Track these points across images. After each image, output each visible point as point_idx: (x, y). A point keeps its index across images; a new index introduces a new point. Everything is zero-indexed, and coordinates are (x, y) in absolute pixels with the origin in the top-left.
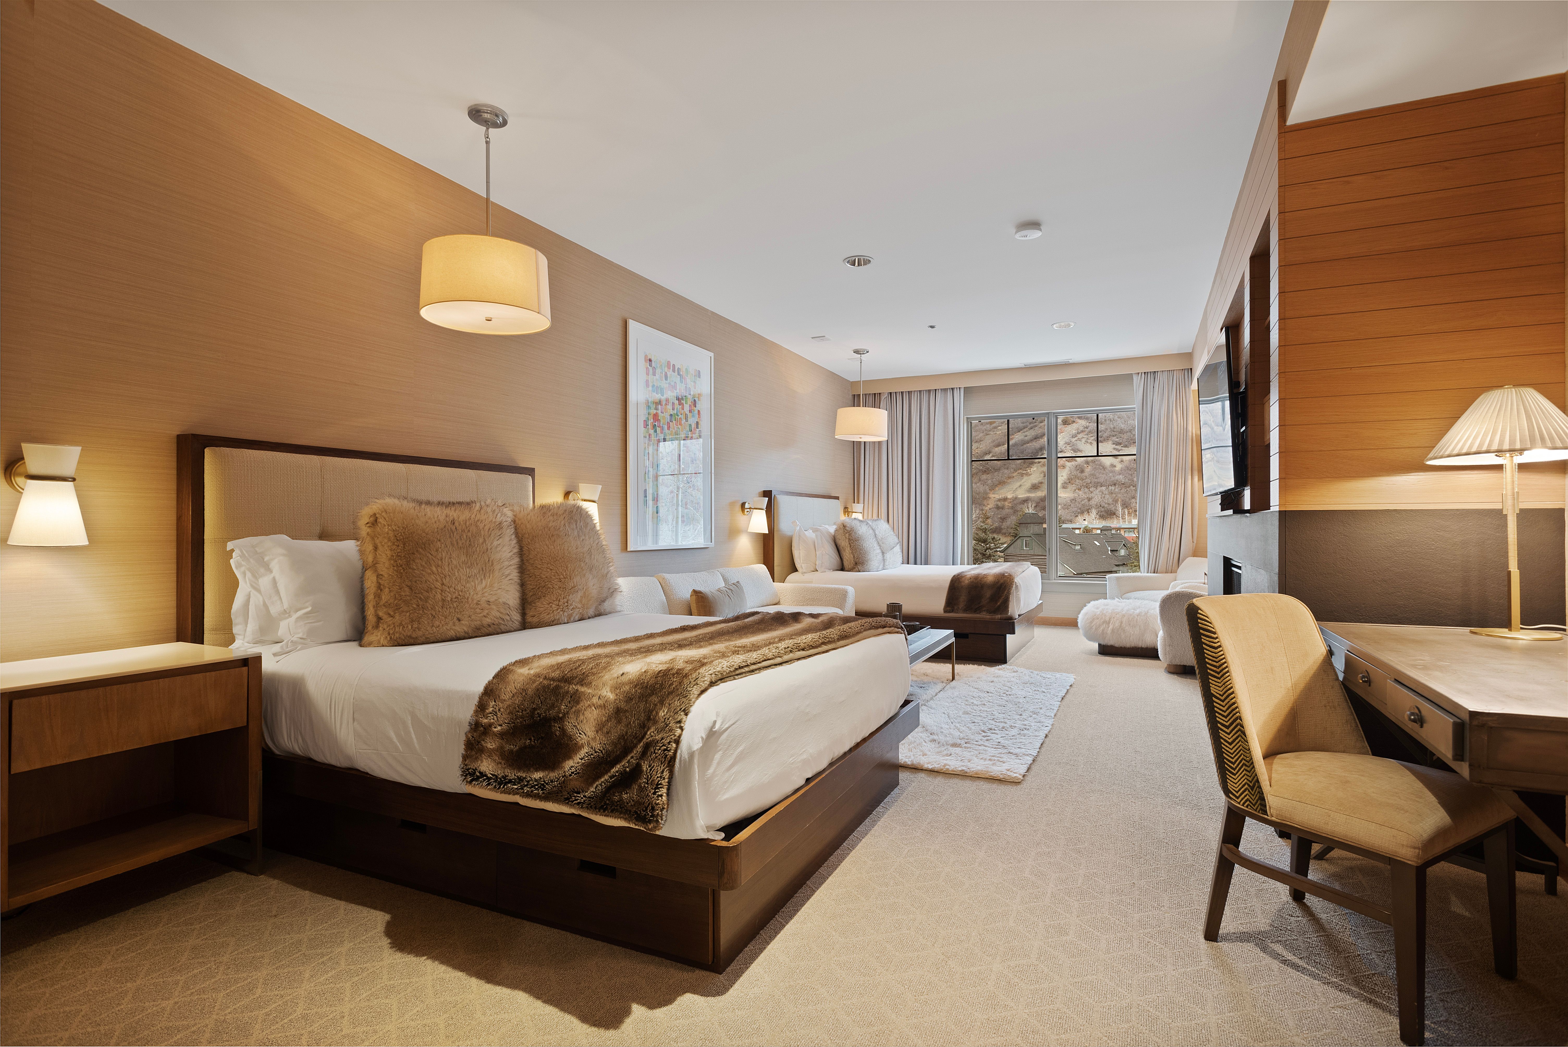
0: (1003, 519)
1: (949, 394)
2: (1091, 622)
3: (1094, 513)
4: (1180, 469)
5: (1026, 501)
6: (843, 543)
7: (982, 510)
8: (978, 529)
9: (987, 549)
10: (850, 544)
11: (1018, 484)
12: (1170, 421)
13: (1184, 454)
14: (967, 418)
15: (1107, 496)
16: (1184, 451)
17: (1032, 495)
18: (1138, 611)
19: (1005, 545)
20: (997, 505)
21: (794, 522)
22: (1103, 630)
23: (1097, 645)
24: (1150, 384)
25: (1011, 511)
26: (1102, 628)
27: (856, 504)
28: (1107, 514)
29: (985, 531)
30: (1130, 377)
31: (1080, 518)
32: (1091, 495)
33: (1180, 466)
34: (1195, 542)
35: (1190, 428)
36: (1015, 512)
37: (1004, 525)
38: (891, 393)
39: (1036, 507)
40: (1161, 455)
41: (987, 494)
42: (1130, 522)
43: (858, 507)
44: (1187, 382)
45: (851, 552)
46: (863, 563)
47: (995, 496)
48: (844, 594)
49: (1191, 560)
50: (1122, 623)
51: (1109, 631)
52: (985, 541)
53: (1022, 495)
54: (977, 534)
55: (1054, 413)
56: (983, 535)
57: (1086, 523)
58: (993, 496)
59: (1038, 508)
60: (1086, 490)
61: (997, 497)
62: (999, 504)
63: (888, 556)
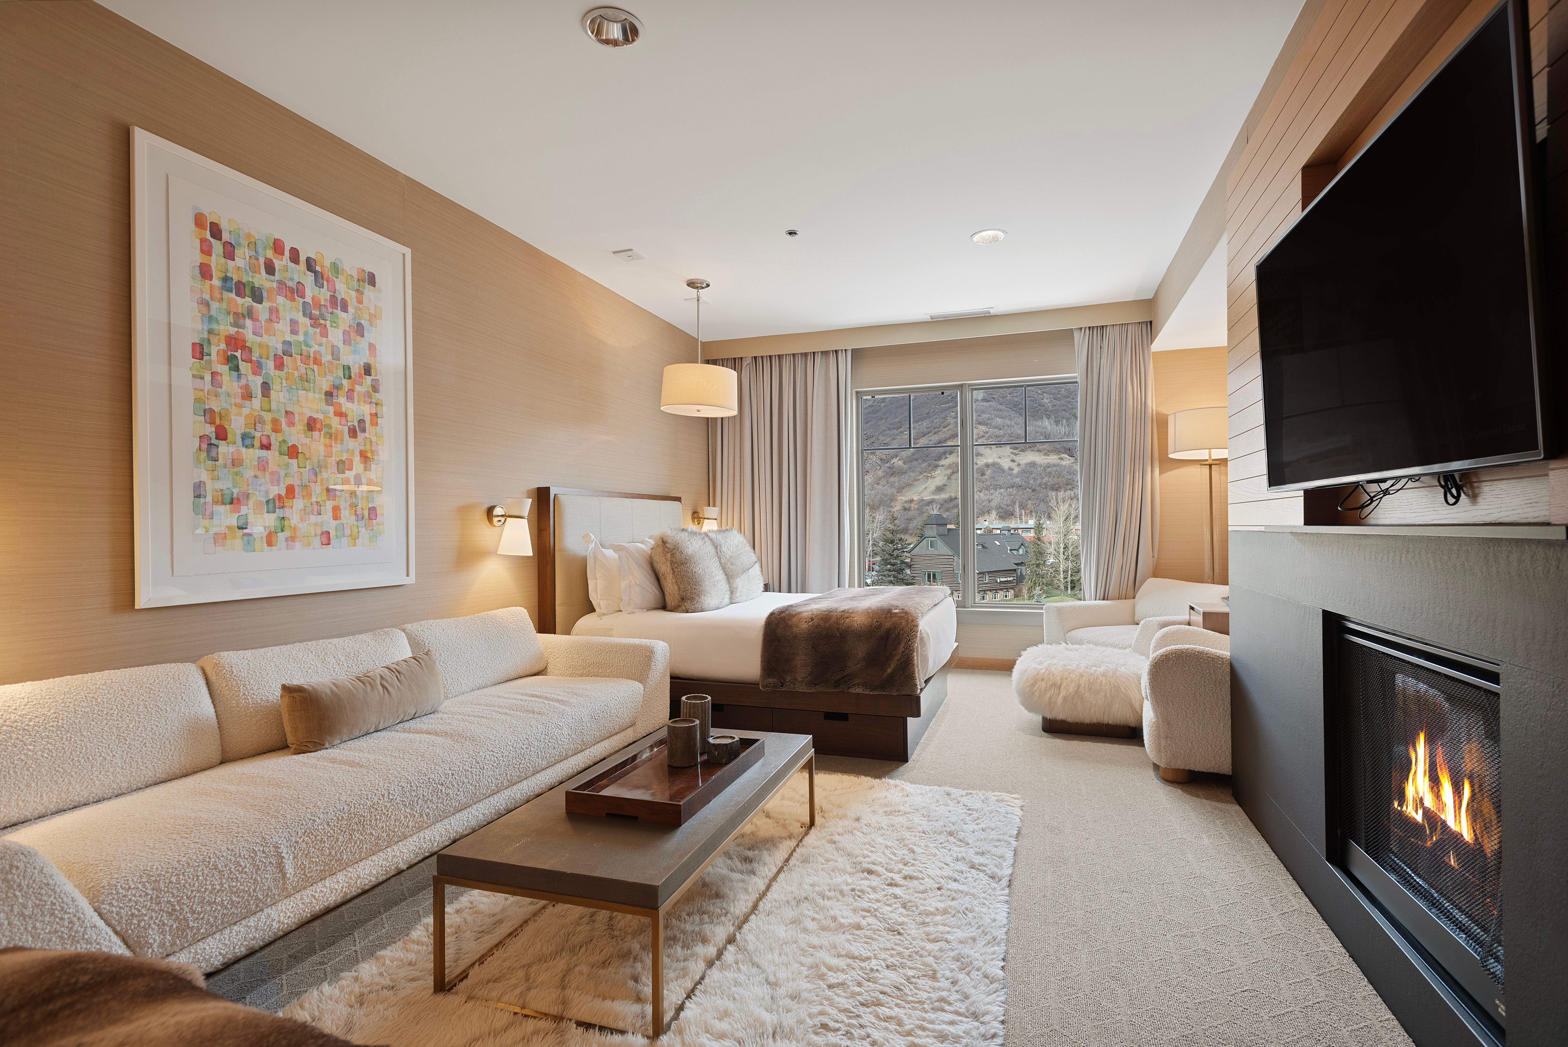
0: (910, 520)
1: (832, 359)
2: (1033, 685)
3: (994, 514)
4: (1137, 458)
5: (931, 502)
6: (664, 568)
7: (890, 512)
8: (886, 530)
9: (894, 550)
10: (672, 569)
11: (924, 486)
12: (1124, 393)
13: (1142, 437)
14: (857, 393)
15: (1006, 498)
16: (1142, 435)
17: (936, 497)
18: (1102, 669)
19: (912, 546)
20: (904, 507)
21: (586, 537)
22: (1050, 698)
23: (1040, 719)
24: (1097, 343)
25: (916, 512)
26: (1048, 696)
27: (711, 508)
28: (1006, 514)
29: (892, 532)
30: (1068, 334)
31: (981, 519)
32: (991, 497)
33: (1137, 454)
34: (1156, 556)
35: (1149, 403)
36: (922, 513)
37: (912, 525)
38: (755, 358)
39: (940, 508)
40: (1111, 439)
41: (894, 496)
42: (1027, 522)
43: (712, 511)
44: (1145, 340)
45: (674, 581)
46: (692, 599)
47: (902, 498)
48: (648, 654)
49: (1152, 581)
50: (1079, 686)
51: (1060, 700)
52: (892, 542)
53: (927, 497)
54: (885, 535)
55: (970, 385)
56: (890, 536)
57: (987, 523)
58: (900, 498)
59: (942, 510)
60: (987, 492)
61: (904, 499)
62: (906, 505)
63: (739, 582)
